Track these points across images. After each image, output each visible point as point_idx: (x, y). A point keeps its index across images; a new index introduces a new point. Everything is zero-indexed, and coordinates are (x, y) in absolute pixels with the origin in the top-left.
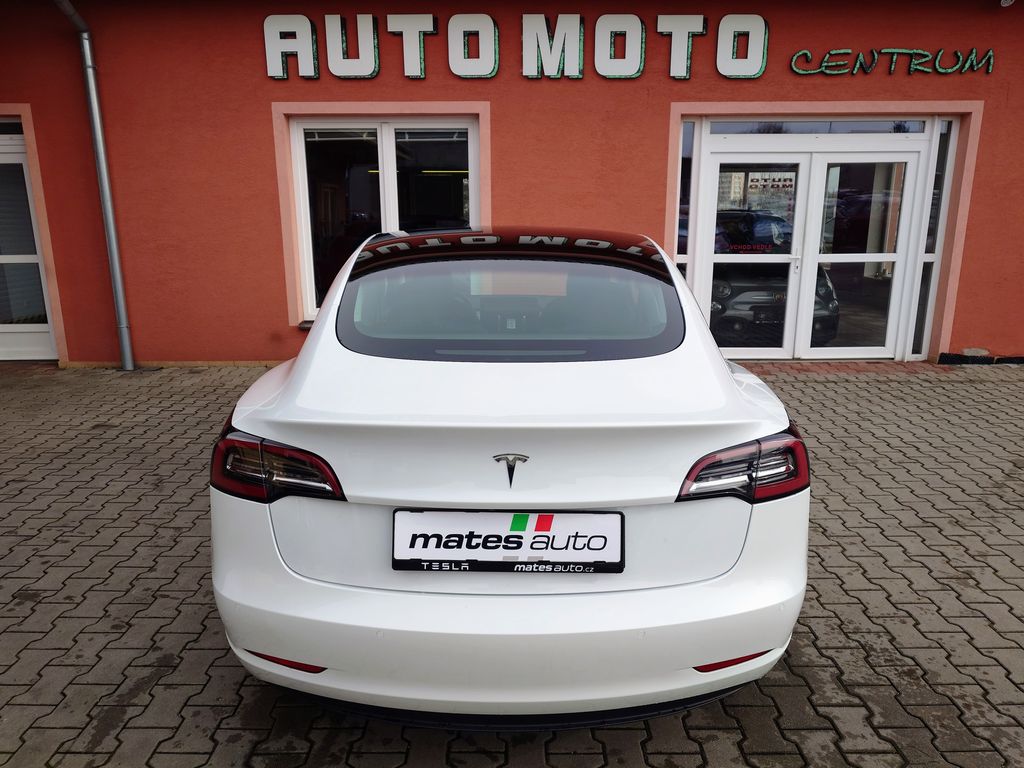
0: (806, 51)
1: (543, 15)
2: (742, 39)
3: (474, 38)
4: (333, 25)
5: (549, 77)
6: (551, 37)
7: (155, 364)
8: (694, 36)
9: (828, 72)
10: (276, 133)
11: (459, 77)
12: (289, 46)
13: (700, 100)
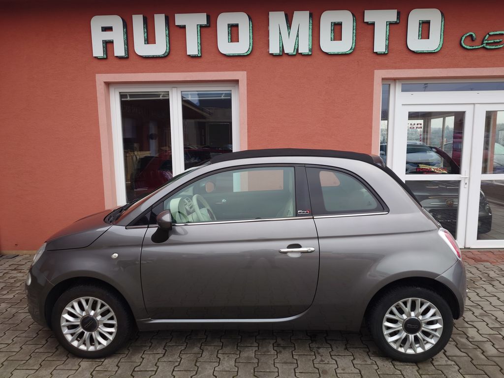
0: (472, 33)
1: (283, 12)
2: (425, 27)
3: (234, 29)
4: (138, 22)
5: (287, 54)
6: (289, 26)
7: (14, 252)
8: (391, 24)
9: (488, 47)
10: (98, 95)
11: (225, 55)
12: (108, 36)
13: (396, 68)
